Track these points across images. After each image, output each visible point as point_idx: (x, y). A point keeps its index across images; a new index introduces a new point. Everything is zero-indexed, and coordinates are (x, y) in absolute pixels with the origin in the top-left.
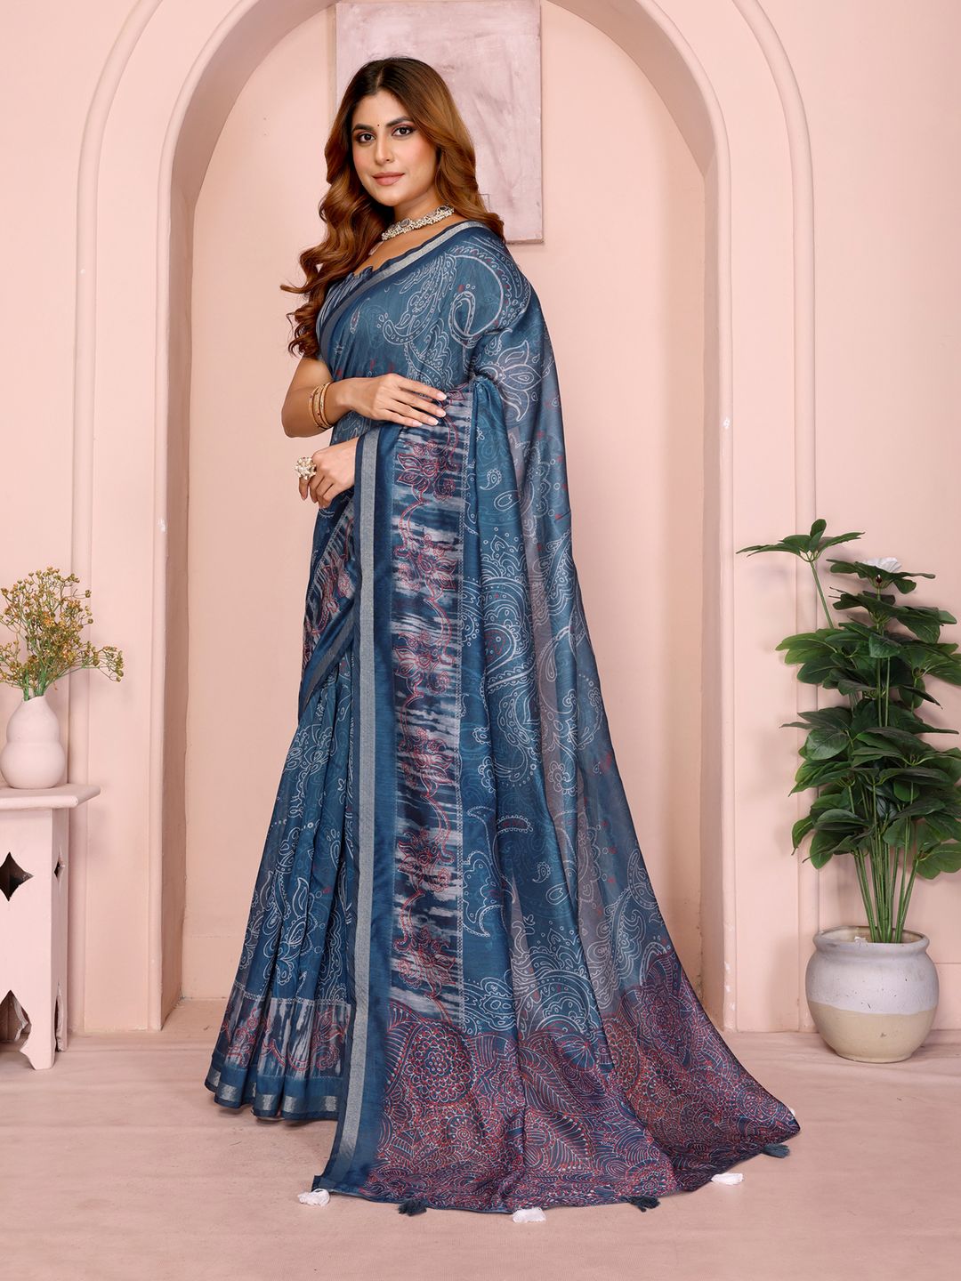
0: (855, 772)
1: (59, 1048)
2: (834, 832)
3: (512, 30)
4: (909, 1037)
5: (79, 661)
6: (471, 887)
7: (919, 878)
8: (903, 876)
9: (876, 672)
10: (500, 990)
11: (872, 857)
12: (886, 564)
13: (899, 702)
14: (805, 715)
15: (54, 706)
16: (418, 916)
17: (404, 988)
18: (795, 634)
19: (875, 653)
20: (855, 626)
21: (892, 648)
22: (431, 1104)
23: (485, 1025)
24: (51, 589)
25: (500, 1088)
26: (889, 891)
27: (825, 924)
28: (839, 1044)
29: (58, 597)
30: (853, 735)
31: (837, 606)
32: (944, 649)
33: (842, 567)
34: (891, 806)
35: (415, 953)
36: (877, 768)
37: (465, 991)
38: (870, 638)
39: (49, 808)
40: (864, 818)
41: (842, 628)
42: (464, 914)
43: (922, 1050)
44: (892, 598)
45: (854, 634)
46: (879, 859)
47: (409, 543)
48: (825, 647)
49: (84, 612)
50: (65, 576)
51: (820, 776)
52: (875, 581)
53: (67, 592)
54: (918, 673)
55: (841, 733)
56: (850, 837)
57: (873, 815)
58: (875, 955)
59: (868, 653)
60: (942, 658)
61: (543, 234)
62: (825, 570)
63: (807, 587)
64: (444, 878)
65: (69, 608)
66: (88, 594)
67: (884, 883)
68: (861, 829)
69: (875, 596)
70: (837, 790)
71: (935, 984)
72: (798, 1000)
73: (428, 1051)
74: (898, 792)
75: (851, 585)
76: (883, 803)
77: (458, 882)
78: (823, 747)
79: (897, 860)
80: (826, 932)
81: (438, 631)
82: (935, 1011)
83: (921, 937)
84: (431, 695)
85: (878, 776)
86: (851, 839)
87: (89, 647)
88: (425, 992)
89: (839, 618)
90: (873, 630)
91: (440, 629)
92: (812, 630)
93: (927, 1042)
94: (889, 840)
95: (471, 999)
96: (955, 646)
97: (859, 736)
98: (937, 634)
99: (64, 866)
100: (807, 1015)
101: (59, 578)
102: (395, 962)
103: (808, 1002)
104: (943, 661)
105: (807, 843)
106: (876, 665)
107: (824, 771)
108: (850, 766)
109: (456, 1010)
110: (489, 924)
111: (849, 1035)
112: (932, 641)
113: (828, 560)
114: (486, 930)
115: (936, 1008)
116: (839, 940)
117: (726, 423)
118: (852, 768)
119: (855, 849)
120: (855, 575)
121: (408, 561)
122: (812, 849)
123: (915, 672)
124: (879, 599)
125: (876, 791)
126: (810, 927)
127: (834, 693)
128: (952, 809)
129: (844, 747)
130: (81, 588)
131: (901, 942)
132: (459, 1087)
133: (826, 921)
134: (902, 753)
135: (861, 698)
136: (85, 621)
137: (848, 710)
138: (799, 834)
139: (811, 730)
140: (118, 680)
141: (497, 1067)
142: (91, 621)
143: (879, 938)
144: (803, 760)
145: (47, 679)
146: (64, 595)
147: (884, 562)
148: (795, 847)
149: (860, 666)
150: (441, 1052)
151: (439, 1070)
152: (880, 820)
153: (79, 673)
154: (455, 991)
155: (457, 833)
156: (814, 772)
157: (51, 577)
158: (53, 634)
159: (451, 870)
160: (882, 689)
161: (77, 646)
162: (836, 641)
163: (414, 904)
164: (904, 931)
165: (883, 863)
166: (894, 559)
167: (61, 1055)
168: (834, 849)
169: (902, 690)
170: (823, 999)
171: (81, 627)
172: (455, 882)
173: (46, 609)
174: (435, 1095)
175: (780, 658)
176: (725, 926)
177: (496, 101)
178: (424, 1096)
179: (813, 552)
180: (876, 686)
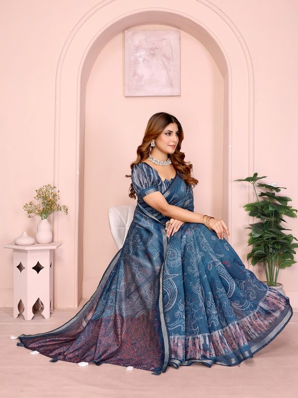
0: (264, 241)
2: (258, 257)
3: (173, 39)
5: (56, 209)
7: (280, 269)
8: (276, 268)
9: (270, 214)
11: (268, 264)
13: (276, 222)
14: (251, 225)
18: (248, 203)
21: (275, 207)
24: (49, 190)
30: (264, 231)
31: (260, 196)
33: (261, 185)
34: (274, 250)
36: (271, 240)
38: (269, 205)
39: (49, 249)
40: (267, 253)
41: (261, 202)
44: (275, 194)
45: (264, 203)
48: (256, 207)
49: (57, 196)
50: (52, 186)
52: (270, 189)
55: (261, 230)
56: (263, 258)
59: (268, 209)
60: (288, 210)
61: (180, 94)
62: (256, 186)
63: (252, 190)
65: (53, 195)
66: (59, 192)
67: (272, 270)
68: (266, 256)
69: (270, 193)
70: (259, 245)
74: (276, 246)
75: (264, 190)
78: (256, 234)
79: (275, 264)
83: (281, 284)
87: (59, 206)
90: (270, 202)
99: (52, 264)
105: (251, 259)
107: (256, 240)
112: (285, 205)
113: (257, 183)
117: (230, 146)
119: (264, 261)
120: (265, 187)
123: (280, 214)
125: (270, 246)
128: (290, 251)
129: (262, 234)
130: (57, 190)
131: (276, 286)
134: (277, 236)
135: (266, 221)
136: (58, 199)
137: (262, 224)
138: (249, 257)
139: (253, 229)
140: (66, 215)
144: (250, 237)
145: (48, 214)
146: (52, 192)
147: (272, 184)
149: (266, 212)
152: (271, 253)
156: (253, 240)
157: (49, 187)
158: (49, 202)
160: (272, 218)
161: (56, 205)
162: (259, 205)
164: (277, 283)
165: (271, 265)
166: (275, 184)
167: (52, 314)
168: (258, 261)
175: (244, 210)
177: (168, 58)
179: (254, 181)
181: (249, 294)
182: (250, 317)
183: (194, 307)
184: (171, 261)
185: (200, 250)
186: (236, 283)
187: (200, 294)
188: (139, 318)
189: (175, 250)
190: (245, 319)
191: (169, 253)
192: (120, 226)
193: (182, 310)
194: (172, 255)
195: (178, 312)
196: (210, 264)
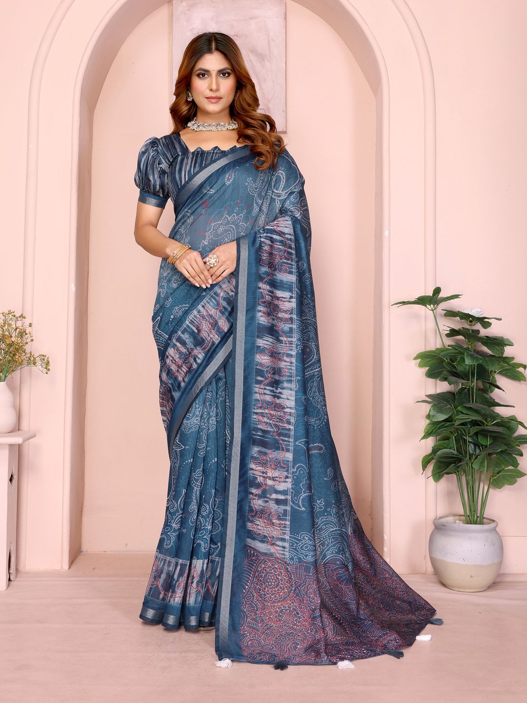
0: (457, 429)
1: (11, 579)
2: (445, 462)
3: (271, 16)
4: (486, 578)
5: (25, 362)
6: (296, 483)
7: (493, 488)
8: (483, 487)
9: (469, 372)
10: (309, 539)
11: (466, 476)
12: (475, 312)
13: (482, 389)
14: (429, 396)
15: (12, 388)
16: (262, 499)
17: (254, 539)
18: (424, 351)
19: (468, 361)
20: (457, 346)
21: (477, 359)
22: (269, 603)
23: (300, 558)
24: (10, 322)
25: (306, 593)
26: (476, 495)
27: (439, 514)
28: (447, 581)
29: (14, 326)
30: (456, 407)
31: (448, 335)
32: (506, 360)
33: (451, 314)
34: (477, 447)
35: (260, 520)
36: (469, 426)
37: (290, 540)
38: (466, 353)
39: (7, 444)
40: (462, 454)
41: (450, 348)
42: (292, 498)
43: (493, 585)
44: (478, 331)
45: (457, 351)
46: (470, 477)
47: (267, 297)
48: (441, 358)
49: (28, 335)
50: (18, 314)
51: (437, 430)
52: (468, 322)
53: (19, 324)
54: (493, 373)
55: (449, 406)
56: (453, 464)
57: (467, 453)
58: (468, 531)
59: (464, 362)
60: (506, 365)
61: (286, 128)
62: (441, 315)
63: (431, 324)
64: (281, 478)
65: (20, 332)
66: (30, 325)
67: (473, 491)
68: (460, 460)
69: (468, 330)
70: (447, 438)
71: (500, 548)
72: (425, 556)
73: (267, 574)
74: (481, 440)
75: (456, 324)
76: (472, 446)
77: (289, 480)
78: (439, 414)
79: (480, 478)
80: (441, 518)
81: (281, 344)
82: (500, 563)
83: (494, 521)
84: (278, 379)
85: (469, 430)
86: (454, 466)
87: (31, 355)
88: (265, 541)
89: (449, 342)
90: (468, 349)
91: (283, 343)
92: (434, 349)
93: (497, 580)
94: (476, 466)
95: (293, 544)
96: (513, 358)
97: (459, 408)
98: (503, 352)
99: (15, 477)
100: (430, 564)
101: (14, 316)
102: (249, 524)
103: (430, 557)
104: (506, 366)
105: (430, 467)
106: (469, 369)
107: (440, 427)
108: (454, 425)
109: (283, 551)
110: (305, 504)
111: (453, 576)
112: (500, 355)
113: (442, 310)
114: (303, 507)
115: (502, 560)
116: (447, 522)
117: (386, 233)
118: (455, 426)
119: (456, 472)
120: (458, 318)
121: (266, 307)
122: (433, 471)
123: (491, 372)
124: (471, 332)
125: (468, 439)
126: (431, 516)
127: (446, 383)
128: (511, 450)
129: (451, 414)
130: (27, 322)
131: (482, 524)
132: (284, 593)
133: (441, 511)
134: (483, 418)
135: (461, 387)
136: (29, 340)
137: (453, 394)
138: (426, 463)
139: (432, 404)
140: (47, 373)
141: (306, 581)
142: (32, 340)
143: (470, 521)
144: (428, 421)
145: (7, 372)
146: (17, 325)
147: (473, 311)
148: (424, 470)
149: (460, 369)
150: (274, 574)
151: (273, 584)
152: (471, 455)
153: (26, 369)
154: (283, 540)
155: (290, 454)
156: (434, 428)
157: (10, 315)
158: (11, 347)
159: (286, 473)
160: (472, 382)
161: (24, 354)
162: (446, 355)
163: (260, 493)
164: (484, 518)
165: (473, 480)
166: (480, 310)
167: (12, 583)
168: (445, 471)
169: (483, 382)
170: (438, 556)
171: (27, 343)
172: (287, 480)
173: (7, 333)
174: (271, 597)
175: (416, 364)
176: (384, 514)
177: (261, 54)
178: (265, 598)
179: (434, 305)
180: (469, 380)
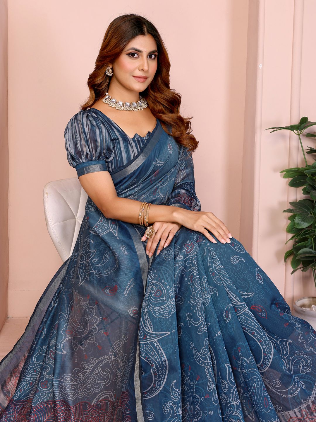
2: (305, 261)
14: (292, 203)
30: (315, 215)
31: (308, 153)
33: (311, 135)
55: (310, 215)
70: (307, 239)
108: (314, 231)
113: (306, 133)
117: (260, 66)
122: (292, 262)
129: (312, 222)
137: (312, 202)
138: (287, 256)
148: (285, 262)
162: (309, 172)
179: (300, 130)
181: (298, 363)
182: (300, 411)
183: (197, 391)
184: (155, 305)
185: (210, 283)
186: (275, 344)
187: (208, 367)
188: (97, 406)
189: (163, 284)
190: (291, 413)
191: (152, 289)
192: (65, 219)
193: (177, 400)
194: (158, 294)
195: (169, 404)
196: (227, 311)
